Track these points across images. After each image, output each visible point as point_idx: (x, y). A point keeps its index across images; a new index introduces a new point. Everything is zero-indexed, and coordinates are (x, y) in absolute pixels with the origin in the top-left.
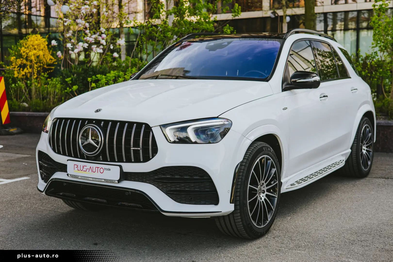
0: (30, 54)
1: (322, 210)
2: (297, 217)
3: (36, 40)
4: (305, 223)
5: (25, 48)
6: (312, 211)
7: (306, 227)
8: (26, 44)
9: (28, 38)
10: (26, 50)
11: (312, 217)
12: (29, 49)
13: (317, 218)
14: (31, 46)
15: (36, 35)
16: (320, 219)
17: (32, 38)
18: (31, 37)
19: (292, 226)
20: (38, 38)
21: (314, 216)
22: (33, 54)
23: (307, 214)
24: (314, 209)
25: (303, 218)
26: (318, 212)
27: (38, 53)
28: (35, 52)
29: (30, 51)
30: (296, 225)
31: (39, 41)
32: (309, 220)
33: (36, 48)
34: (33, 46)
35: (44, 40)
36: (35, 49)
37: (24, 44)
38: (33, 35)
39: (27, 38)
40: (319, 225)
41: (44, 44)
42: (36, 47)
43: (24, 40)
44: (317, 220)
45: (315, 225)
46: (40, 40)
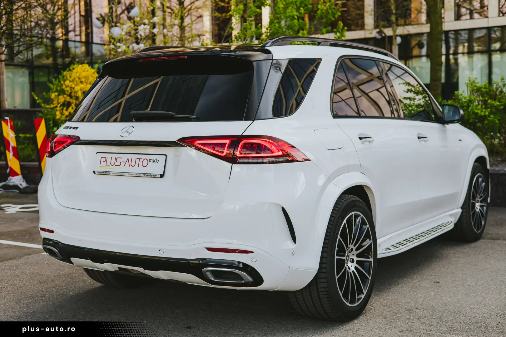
0: (77, 88)
1: (473, 283)
2: (443, 292)
3: (84, 71)
4: (456, 300)
5: (70, 82)
6: (462, 284)
7: (458, 305)
8: (70, 77)
9: (74, 69)
10: (71, 84)
11: (462, 292)
12: (74, 83)
13: (470, 294)
14: (77, 79)
15: (83, 65)
16: (474, 295)
17: (79, 69)
18: (78, 67)
19: (439, 304)
20: (85, 69)
21: (465, 291)
22: (79, 88)
23: (455, 289)
24: (463, 282)
25: (452, 294)
26: (469, 285)
27: (86, 88)
28: (82, 86)
29: (76, 85)
30: (443, 302)
31: (88, 73)
32: (460, 295)
33: (84, 82)
34: (79, 78)
35: (93, 71)
36: (81, 82)
37: (68, 76)
38: (79, 65)
39: (71, 68)
40: (475, 303)
41: (94, 76)
42: (83, 80)
43: (68, 71)
44: (471, 295)
45: (469, 303)
46: (88, 71)
